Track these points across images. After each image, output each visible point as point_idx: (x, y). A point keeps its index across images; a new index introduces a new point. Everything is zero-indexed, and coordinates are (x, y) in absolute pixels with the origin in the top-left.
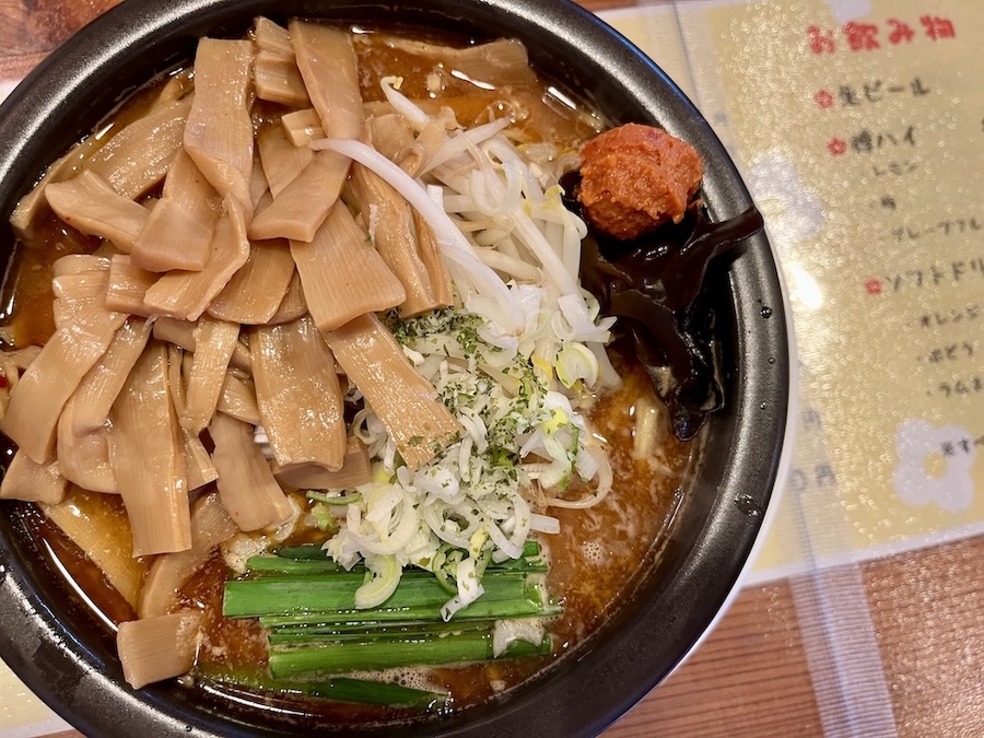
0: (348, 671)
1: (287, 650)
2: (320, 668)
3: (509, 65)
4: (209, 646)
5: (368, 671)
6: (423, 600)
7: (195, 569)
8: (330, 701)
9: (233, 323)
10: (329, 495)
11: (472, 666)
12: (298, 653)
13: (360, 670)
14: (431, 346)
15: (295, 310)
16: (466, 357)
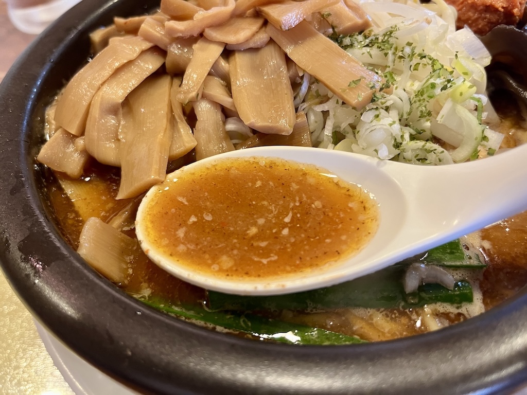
9: (218, 42)
14: (360, 52)
15: (263, 37)
16: (386, 54)
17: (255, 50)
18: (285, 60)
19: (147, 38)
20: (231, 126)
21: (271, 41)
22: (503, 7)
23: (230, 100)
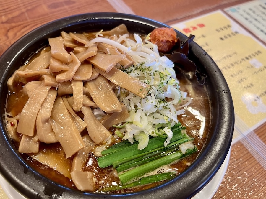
0: (144, 174)
1: (123, 173)
2: (136, 176)
3: (123, 30)
4: (98, 182)
5: (150, 172)
6: (156, 146)
7: (86, 160)
8: (142, 185)
9: (81, 81)
10: (119, 125)
11: (179, 161)
12: (127, 173)
13: (147, 173)
14: (134, 74)
15: (96, 74)
16: (144, 73)
17: (94, 80)
18: (108, 82)
19: (47, 85)
20: (96, 113)
21: (100, 75)
22: (171, 40)
23: (94, 104)
